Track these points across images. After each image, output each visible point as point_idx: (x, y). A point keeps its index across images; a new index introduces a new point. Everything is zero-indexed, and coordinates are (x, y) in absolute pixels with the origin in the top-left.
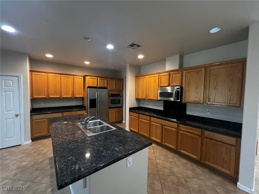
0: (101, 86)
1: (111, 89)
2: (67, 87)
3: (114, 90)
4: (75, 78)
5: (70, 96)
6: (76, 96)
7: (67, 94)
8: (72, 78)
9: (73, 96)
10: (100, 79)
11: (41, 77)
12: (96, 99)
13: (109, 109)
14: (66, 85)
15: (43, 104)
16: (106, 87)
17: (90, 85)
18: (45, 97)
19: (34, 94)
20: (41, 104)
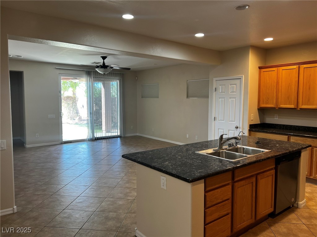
7: (308, 102)
11: (271, 74)
14: (308, 84)
15: (277, 119)
18: (274, 107)
19: (261, 102)
20: (274, 118)
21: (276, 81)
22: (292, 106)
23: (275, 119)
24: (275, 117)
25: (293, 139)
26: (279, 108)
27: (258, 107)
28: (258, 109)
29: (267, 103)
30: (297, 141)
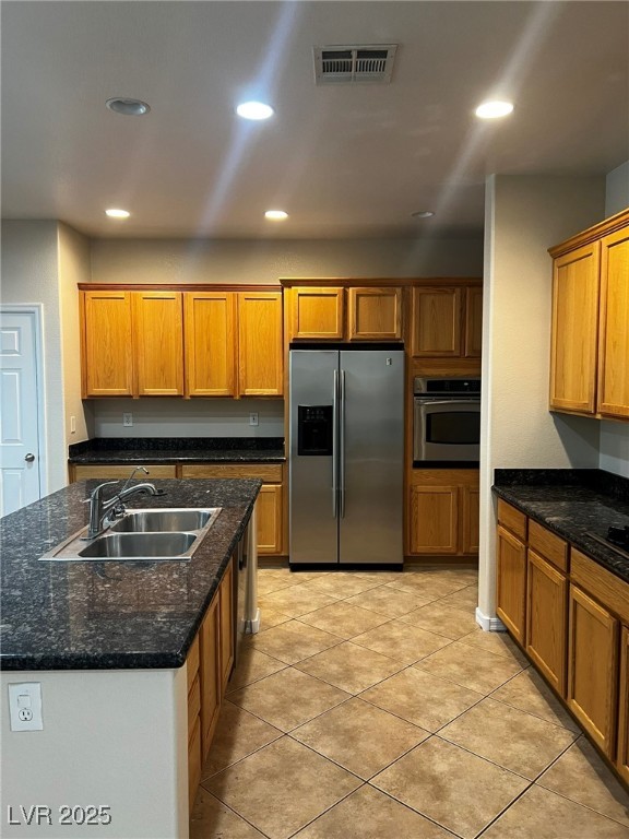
0: (366, 332)
1: (427, 347)
2: (208, 349)
3: (448, 356)
4: (242, 300)
5: (222, 391)
6: (249, 392)
7: (209, 380)
8: (230, 301)
9: (235, 389)
10: (358, 296)
11: (114, 309)
12: (331, 407)
13: (416, 471)
14: (205, 338)
15: (131, 424)
16: (398, 336)
17: (302, 334)
18: (126, 393)
19: (91, 382)
20: (123, 422)
21: (128, 327)
22: (173, 391)
23: (126, 424)
24: (125, 419)
25: (189, 472)
26: (142, 396)
27: (83, 394)
28: (83, 400)
29: (108, 386)
30: (197, 474)
